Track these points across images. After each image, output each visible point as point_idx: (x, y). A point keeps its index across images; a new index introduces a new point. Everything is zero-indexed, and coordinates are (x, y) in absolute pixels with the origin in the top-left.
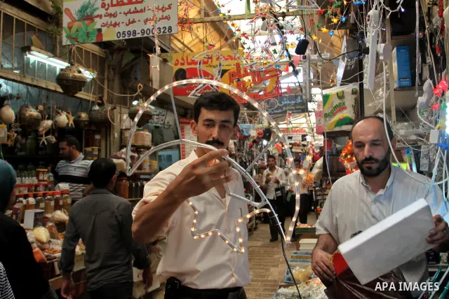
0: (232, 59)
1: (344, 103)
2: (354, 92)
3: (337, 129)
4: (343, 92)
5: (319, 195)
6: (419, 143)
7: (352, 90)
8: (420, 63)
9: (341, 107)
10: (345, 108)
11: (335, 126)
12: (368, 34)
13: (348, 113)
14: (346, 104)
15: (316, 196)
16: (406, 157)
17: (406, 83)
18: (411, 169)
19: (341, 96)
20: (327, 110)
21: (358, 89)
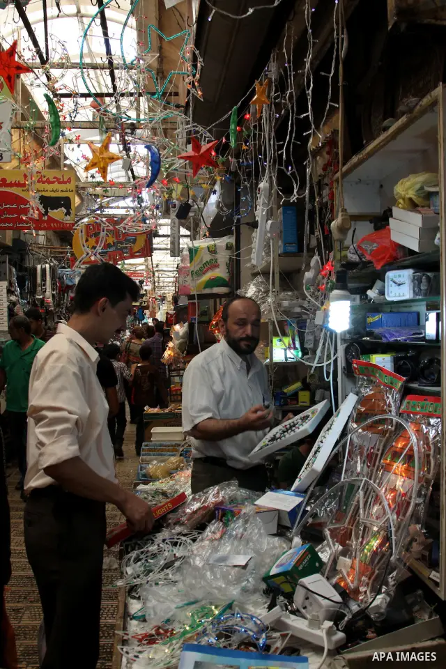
0: (59, 183)
1: (216, 260)
2: (228, 247)
3: (207, 291)
4: (215, 245)
5: (174, 370)
6: (304, 317)
7: (227, 245)
8: (308, 232)
9: (213, 265)
10: (217, 266)
11: (205, 288)
12: (258, 207)
13: (221, 272)
14: (219, 261)
15: (170, 371)
16: (288, 330)
17: (292, 248)
18: (294, 344)
19: (212, 250)
20: (195, 267)
21: (234, 244)
